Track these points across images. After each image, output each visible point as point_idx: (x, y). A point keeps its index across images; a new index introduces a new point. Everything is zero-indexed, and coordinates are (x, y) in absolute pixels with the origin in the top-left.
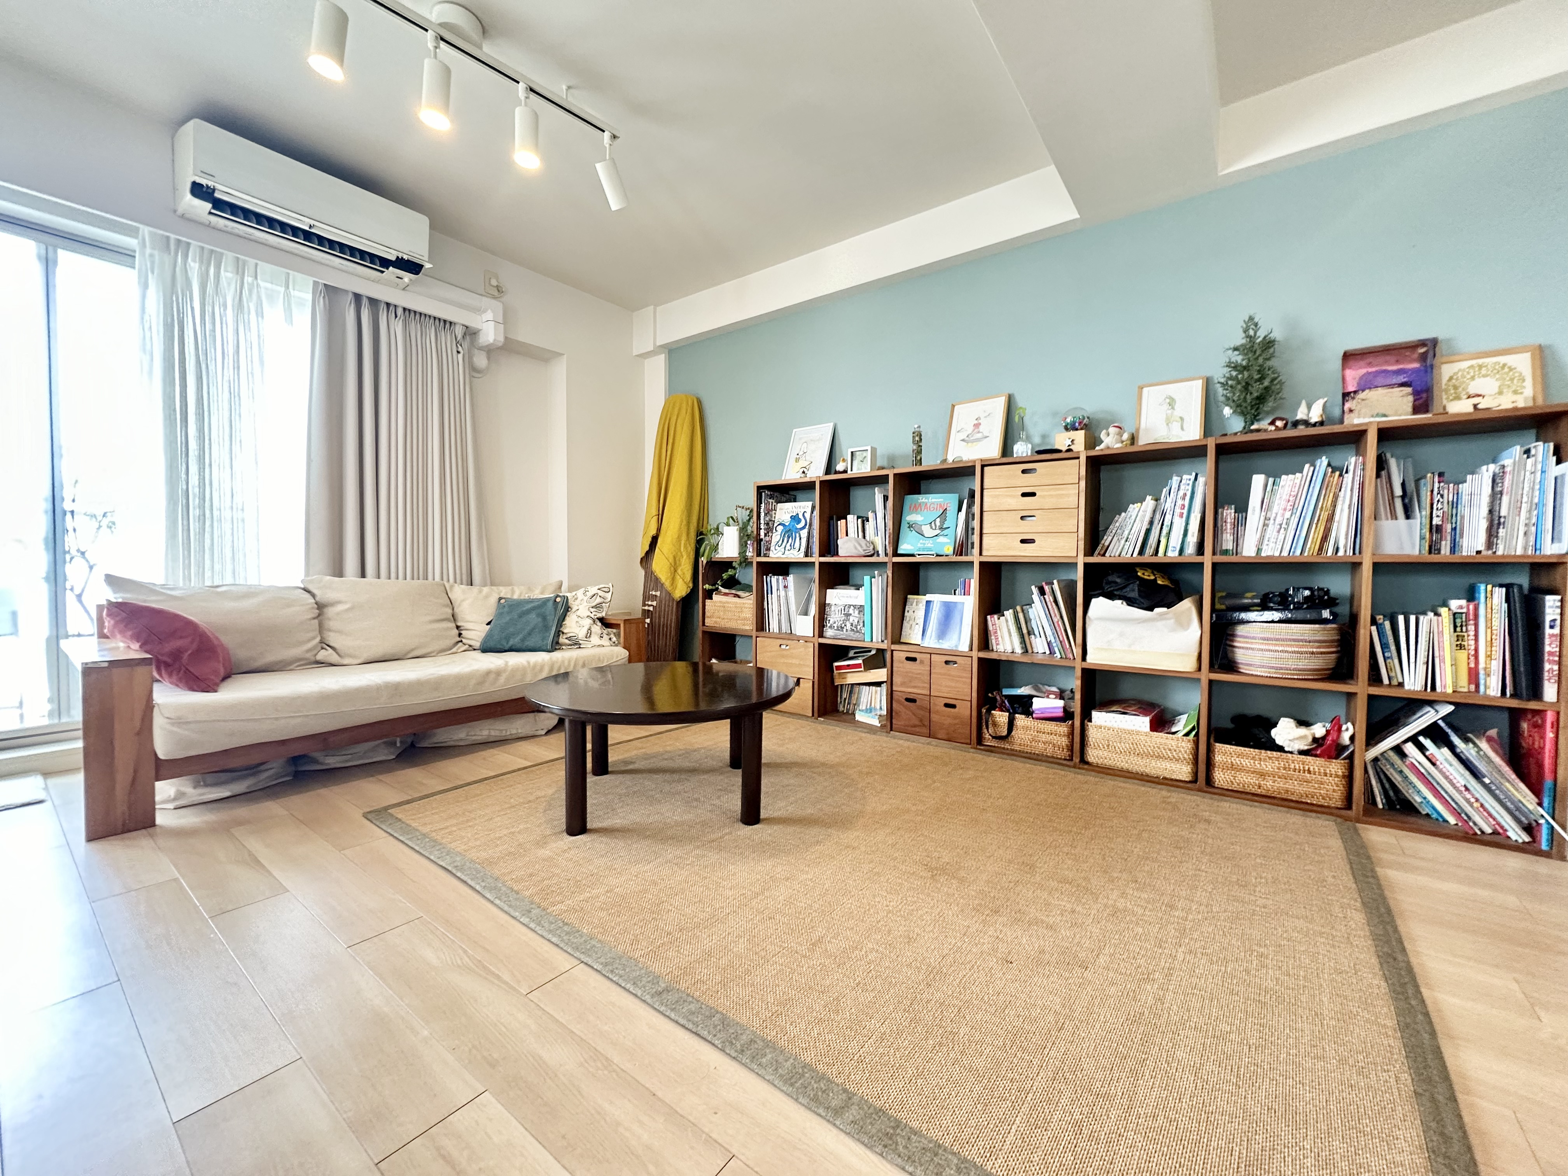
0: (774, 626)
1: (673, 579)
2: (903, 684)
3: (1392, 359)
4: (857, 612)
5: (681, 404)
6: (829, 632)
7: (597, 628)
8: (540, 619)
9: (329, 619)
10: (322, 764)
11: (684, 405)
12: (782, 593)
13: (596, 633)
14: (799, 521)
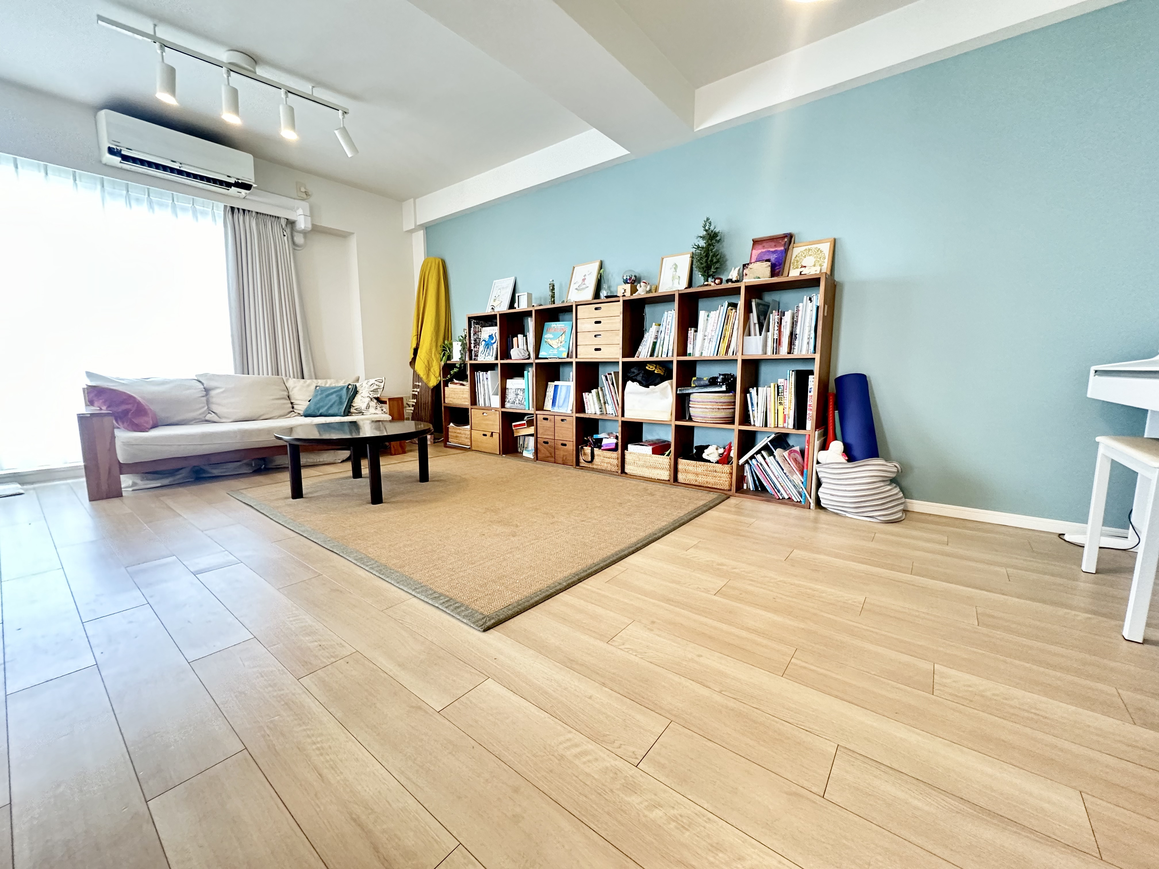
0: (481, 402)
1: (428, 375)
2: (542, 434)
3: (773, 244)
4: (522, 393)
5: (432, 263)
6: (507, 405)
7: (374, 403)
8: (338, 398)
9: (212, 397)
10: (211, 473)
11: (433, 264)
12: (486, 383)
13: (372, 406)
14: (492, 339)
